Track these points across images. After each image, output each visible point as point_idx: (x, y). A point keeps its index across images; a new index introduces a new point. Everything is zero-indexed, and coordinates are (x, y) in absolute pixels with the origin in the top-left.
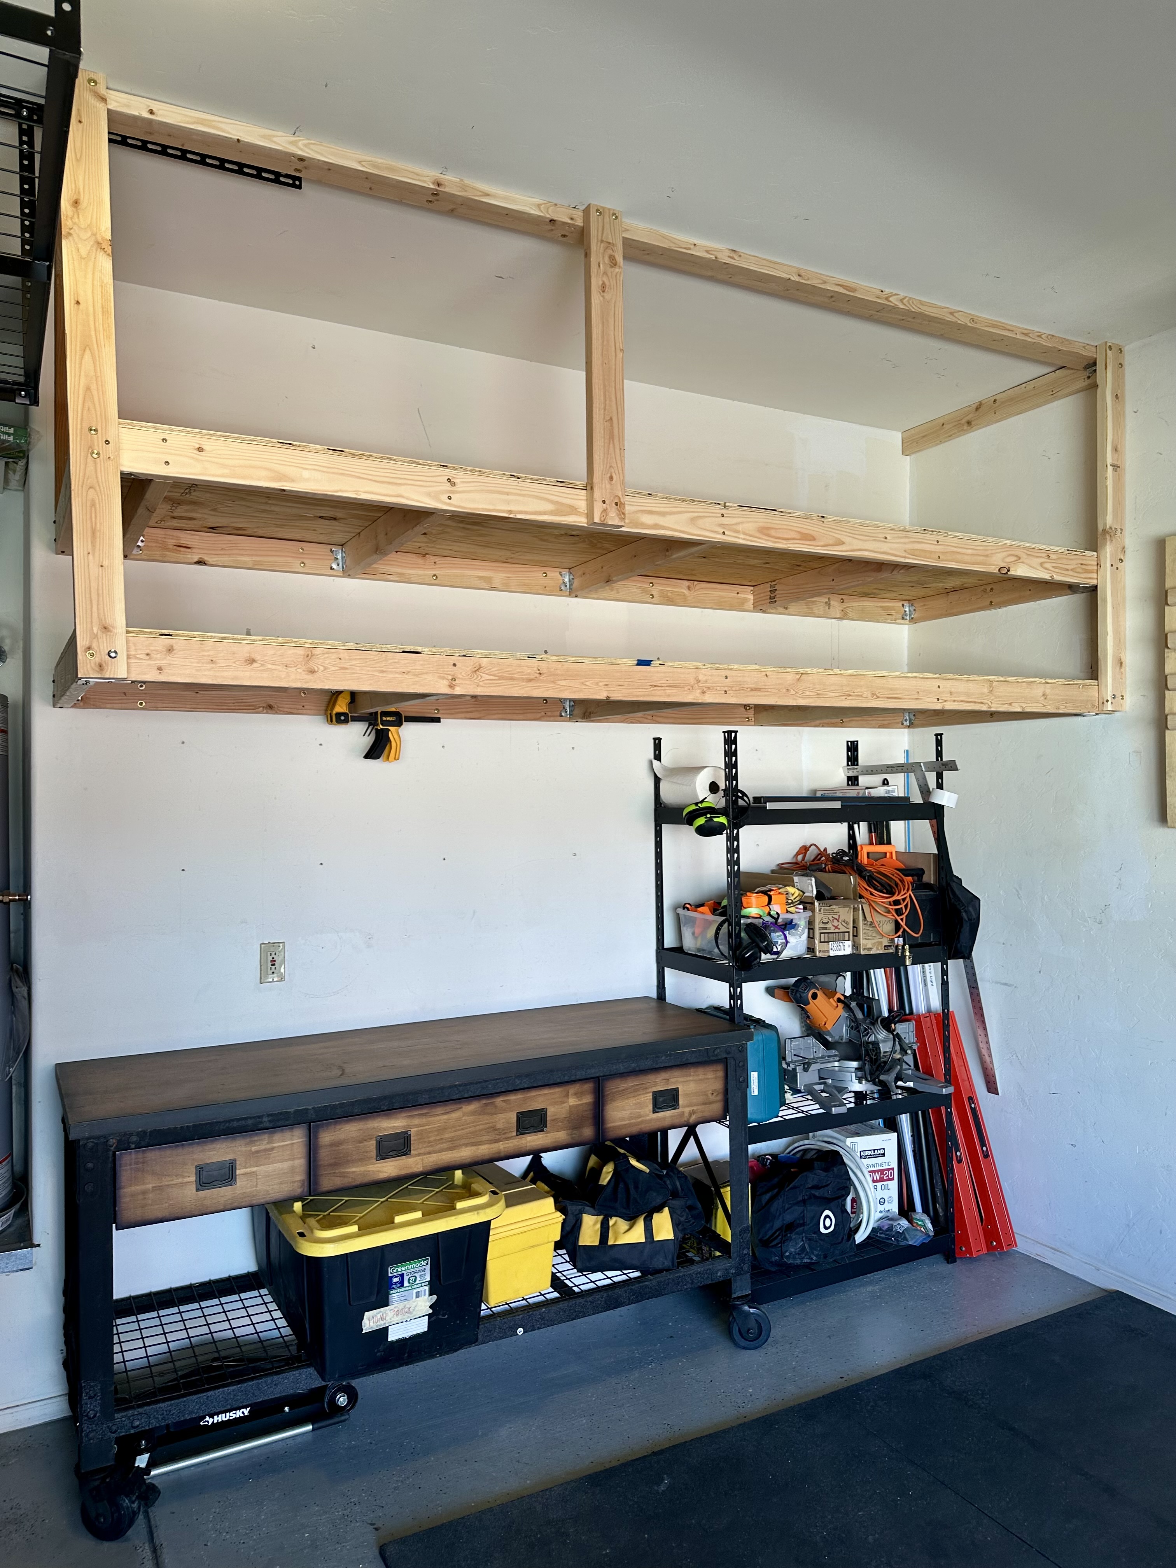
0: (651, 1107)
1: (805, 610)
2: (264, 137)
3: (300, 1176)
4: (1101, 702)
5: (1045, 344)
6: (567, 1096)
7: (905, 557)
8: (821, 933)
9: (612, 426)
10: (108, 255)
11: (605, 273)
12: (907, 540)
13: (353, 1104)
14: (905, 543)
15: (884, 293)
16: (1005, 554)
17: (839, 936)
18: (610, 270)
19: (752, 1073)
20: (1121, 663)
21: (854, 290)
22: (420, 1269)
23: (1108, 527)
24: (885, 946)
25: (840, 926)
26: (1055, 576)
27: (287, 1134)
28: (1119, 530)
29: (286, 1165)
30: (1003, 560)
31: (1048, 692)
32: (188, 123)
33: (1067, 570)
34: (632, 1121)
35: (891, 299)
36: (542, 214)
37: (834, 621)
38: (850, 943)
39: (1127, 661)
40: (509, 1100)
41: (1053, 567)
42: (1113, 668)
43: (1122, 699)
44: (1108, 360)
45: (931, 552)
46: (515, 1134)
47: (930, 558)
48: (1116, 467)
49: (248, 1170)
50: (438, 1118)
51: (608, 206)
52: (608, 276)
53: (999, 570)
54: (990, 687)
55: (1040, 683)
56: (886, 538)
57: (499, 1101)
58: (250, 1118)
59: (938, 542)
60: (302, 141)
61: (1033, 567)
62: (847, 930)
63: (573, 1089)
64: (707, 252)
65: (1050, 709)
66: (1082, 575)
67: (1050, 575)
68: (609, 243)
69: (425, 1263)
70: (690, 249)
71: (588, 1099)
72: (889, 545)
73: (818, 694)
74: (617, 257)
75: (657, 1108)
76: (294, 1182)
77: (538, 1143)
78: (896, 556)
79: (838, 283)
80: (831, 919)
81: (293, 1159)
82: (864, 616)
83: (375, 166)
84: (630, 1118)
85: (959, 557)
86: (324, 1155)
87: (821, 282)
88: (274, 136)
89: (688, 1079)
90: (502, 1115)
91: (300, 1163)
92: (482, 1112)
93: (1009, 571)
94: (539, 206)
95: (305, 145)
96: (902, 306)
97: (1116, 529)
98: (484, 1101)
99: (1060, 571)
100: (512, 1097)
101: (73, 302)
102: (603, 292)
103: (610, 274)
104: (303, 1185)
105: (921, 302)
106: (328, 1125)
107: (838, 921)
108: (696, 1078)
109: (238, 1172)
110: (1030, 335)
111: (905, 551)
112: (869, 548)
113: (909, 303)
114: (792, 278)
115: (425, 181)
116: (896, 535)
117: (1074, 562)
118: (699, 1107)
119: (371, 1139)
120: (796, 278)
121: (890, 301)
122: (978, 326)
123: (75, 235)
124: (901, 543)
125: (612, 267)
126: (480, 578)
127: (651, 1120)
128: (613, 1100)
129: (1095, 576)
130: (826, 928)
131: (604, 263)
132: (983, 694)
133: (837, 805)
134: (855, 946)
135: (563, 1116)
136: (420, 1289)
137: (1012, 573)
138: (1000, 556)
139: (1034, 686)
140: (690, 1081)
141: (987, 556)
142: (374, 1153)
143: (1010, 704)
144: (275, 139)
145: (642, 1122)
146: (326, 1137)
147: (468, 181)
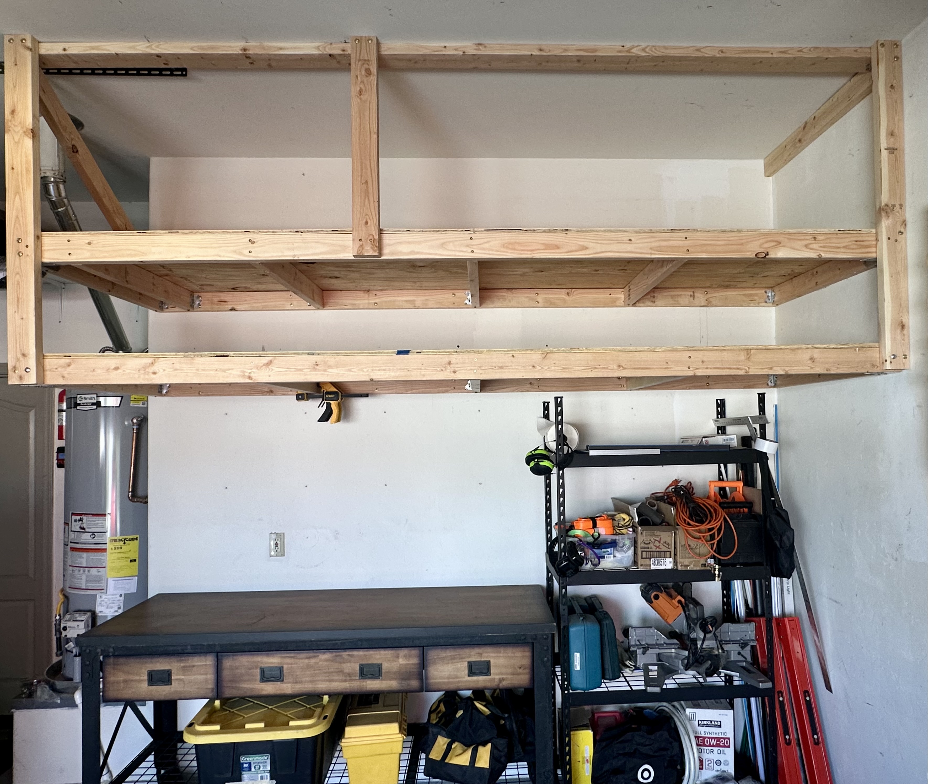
0: (466, 672)
1: (672, 302)
2: (130, 48)
3: (211, 685)
4: (881, 362)
5: (808, 56)
6: (398, 657)
7: (651, 254)
8: (642, 551)
9: (367, 187)
10: (30, 138)
11: (362, 82)
12: (653, 239)
13: (245, 644)
14: (651, 242)
15: (625, 47)
16: (764, 240)
17: (662, 555)
18: (365, 80)
19: (575, 653)
20: (903, 327)
21: (595, 50)
22: (263, 761)
23: (883, 204)
24: (702, 564)
25: (661, 546)
26: (823, 255)
27: (203, 658)
28: (898, 206)
29: (202, 677)
30: (760, 246)
31: (815, 356)
32: (85, 50)
33: (839, 248)
34: (451, 680)
35: (632, 51)
36: (321, 53)
37: (699, 308)
38: (671, 560)
39: (911, 324)
40: (353, 655)
41: (821, 247)
42: (893, 330)
43: (905, 358)
44: (880, 56)
45: (679, 247)
46: (358, 678)
47: (678, 252)
48: (892, 150)
49: (178, 677)
50: (301, 661)
51: (364, 35)
52: (364, 85)
53: (756, 255)
54: (748, 354)
55: (807, 348)
56: (630, 240)
57: (345, 654)
58: (180, 646)
59: (686, 238)
60: (154, 45)
61: (797, 250)
62: (669, 550)
63: (403, 652)
64: (456, 50)
65: (819, 370)
66: (857, 251)
67: (818, 254)
68: (365, 60)
69: (266, 758)
70: (441, 51)
71: (415, 661)
72: (634, 245)
73: (564, 368)
74: (372, 70)
75: (471, 673)
76: (207, 688)
77: (376, 686)
78: (641, 253)
79: (579, 48)
80: (653, 541)
81: (206, 674)
82: (726, 303)
83: (202, 48)
84: (449, 678)
85: (710, 248)
86: (226, 674)
87: (562, 50)
88: (137, 46)
89: (499, 655)
90: (349, 664)
91: (211, 677)
92: (333, 661)
93: (768, 255)
94: (318, 48)
95: (156, 47)
96: (644, 54)
97: (894, 206)
98: (334, 654)
99: (829, 250)
100: (355, 653)
101: (10, 168)
102: (360, 95)
103: (366, 82)
104: (213, 691)
105: (665, 48)
106: (229, 656)
107: (659, 542)
108: (505, 655)
109: (173, 678)
110: (789, 52)
111: (651, 249)
112: (613, 250)
113: (652, 51)
114: (534, 53)
115: (236, 50)
116: (640, 237)
117: (848, 240)
118: (509, 676)
119: (256, 668)
120: (536, 53)
121: (632, 53)
122: (728, 55)
123: (12, 130)
124: (645, 243)
125: (367, 77)
126: (406, 301)
127: (466, 681)
128: (435, 663)
129: (873, 250)
130: (648, 548)
131: (361, 74)
132: (739, 361)
133: (657, 452)
134: (675, 562)
135: (394, 671)
136: (263, 775)
137: (772, 256)
138: (758, 243)
139: (800, 351)
140: (500, 656)
141: (742, 244)
142: (258, 677)
143: (771, 368)
144: (138, 48)
145: (459, 682)
146: (228, 663)
147: (267, 44)
